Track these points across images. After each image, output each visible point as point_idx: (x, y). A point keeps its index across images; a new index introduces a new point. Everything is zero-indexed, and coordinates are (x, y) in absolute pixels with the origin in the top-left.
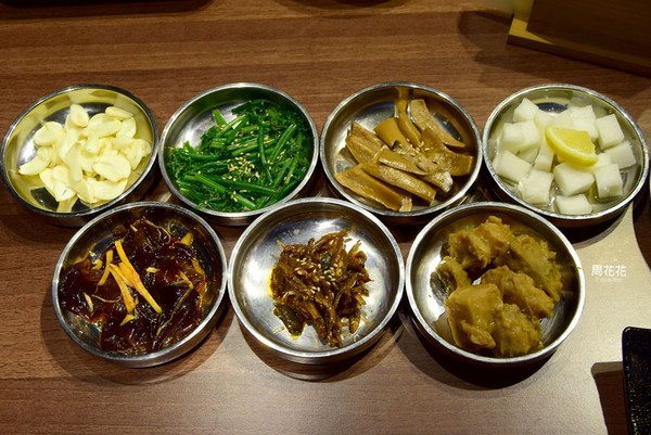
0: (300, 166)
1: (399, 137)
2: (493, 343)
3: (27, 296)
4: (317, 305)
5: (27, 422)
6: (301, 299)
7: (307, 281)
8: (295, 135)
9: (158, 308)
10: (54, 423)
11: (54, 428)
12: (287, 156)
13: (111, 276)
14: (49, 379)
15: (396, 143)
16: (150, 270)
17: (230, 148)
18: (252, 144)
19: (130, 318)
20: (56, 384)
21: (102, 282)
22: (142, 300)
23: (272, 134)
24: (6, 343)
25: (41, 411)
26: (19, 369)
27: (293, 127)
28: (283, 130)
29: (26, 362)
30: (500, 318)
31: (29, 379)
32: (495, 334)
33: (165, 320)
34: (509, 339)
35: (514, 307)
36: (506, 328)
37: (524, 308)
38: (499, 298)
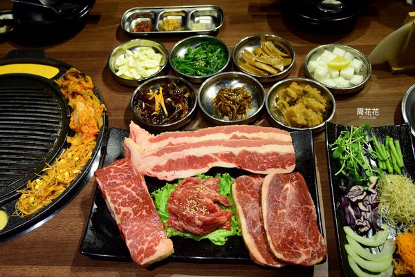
0: (223, 62)
1: (262, 52)
2: (306, 123)
4: (230, 107)
6: (224, 105)
7: (228, 99)
8: (220, 52)
9: (166, 113)
12: (218, 59)
13: (154, 98)
15: (261, 54)
16: (169, 99)
17: (196, 57)
18: (204, 56)
19: (155, 113)
21: (150, 99)
22: (162, 108)
23: (212, 52)
27: (219, 50)
28: (216, 51)
32: (306, 120)
33: (168, 117)
34: (311, 120)
35: (311, 110)
36: (310, 117)
37: (314, 110)
38: (304, 107)
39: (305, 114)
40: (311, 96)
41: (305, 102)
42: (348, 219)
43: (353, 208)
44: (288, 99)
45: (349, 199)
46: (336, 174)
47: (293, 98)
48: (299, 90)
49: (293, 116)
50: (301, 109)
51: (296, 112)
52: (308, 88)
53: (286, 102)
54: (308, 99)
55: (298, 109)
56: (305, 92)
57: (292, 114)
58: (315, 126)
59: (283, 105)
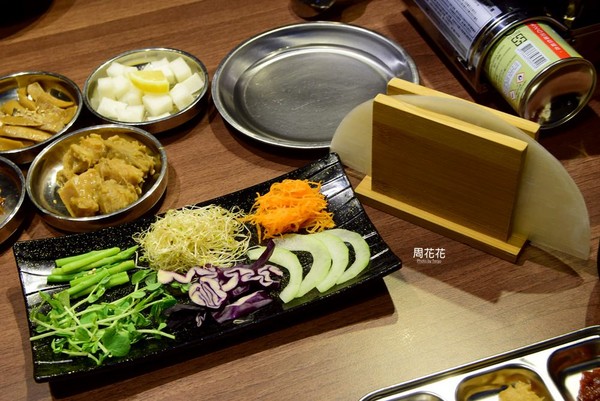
1: (17, 107)
15: (15, 110)
30: (101, 190)
32: (100, 200)
34: (109, 200)
35: (112, 181)
36: (105, 193)
37: (120, 181)
38: (98, 177)
40: (117, 155)
41: (103, 168)
44: (76, 166)
47: (86, 163)
48: (99, 147)
49: (72, 196)
50: (90, 180)
51: (78, 186)
52: (114, 141)
53: (72, 171)
54: (109, 162)
55: (82, 181)
56: (108, 149)
57: (72, 192)
58: (117, 210)
59: (63, 178)
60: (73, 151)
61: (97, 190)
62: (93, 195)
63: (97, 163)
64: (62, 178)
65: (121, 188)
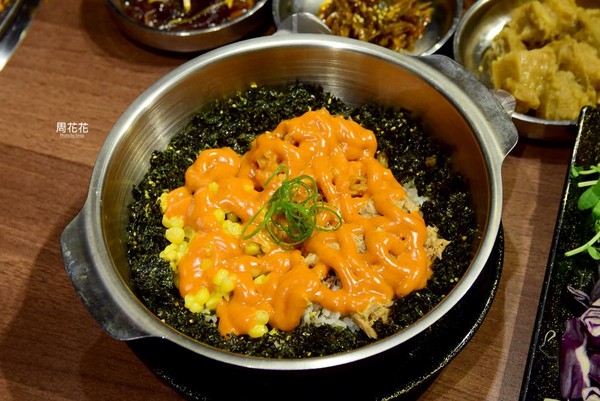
3: (80, 80)
5: (32, 195)
10: (58, 203)
11: (57, 208)
14: (69, 162)
20: (75, 168)
24: (41, 117)
25: (51, 189)
26: (45, 145)
29: (53, 140)
30: (550, 81)
31: (50, 157)
34: (556, 102)
35: (569, 75)
36: (555, 90)
37: (580, 78)
38: (553, 61)
39: (547, 79)
40: (590, 39)
41: (564, 51)
42: (568, 383)
43: (589, 354)
44: (527, 32)
45: (584, 328)
46: (569, 254)
47: (542, 33)
48: (567, 17)
49: (509, 75)
50: (541, 62)
51: (523, 65)
52: (592, 16)
53: (519, 37)
54: (576, 46)
55: (530, 60)
56: (580, 25)
57: (510, 70)
58: (561, 119)
59: (504, 43)
60: (530, 10)
61: (545, 79)
62: (537, 85)
63: (557, 38)
64: (502, 42)
65: (577, 88)
